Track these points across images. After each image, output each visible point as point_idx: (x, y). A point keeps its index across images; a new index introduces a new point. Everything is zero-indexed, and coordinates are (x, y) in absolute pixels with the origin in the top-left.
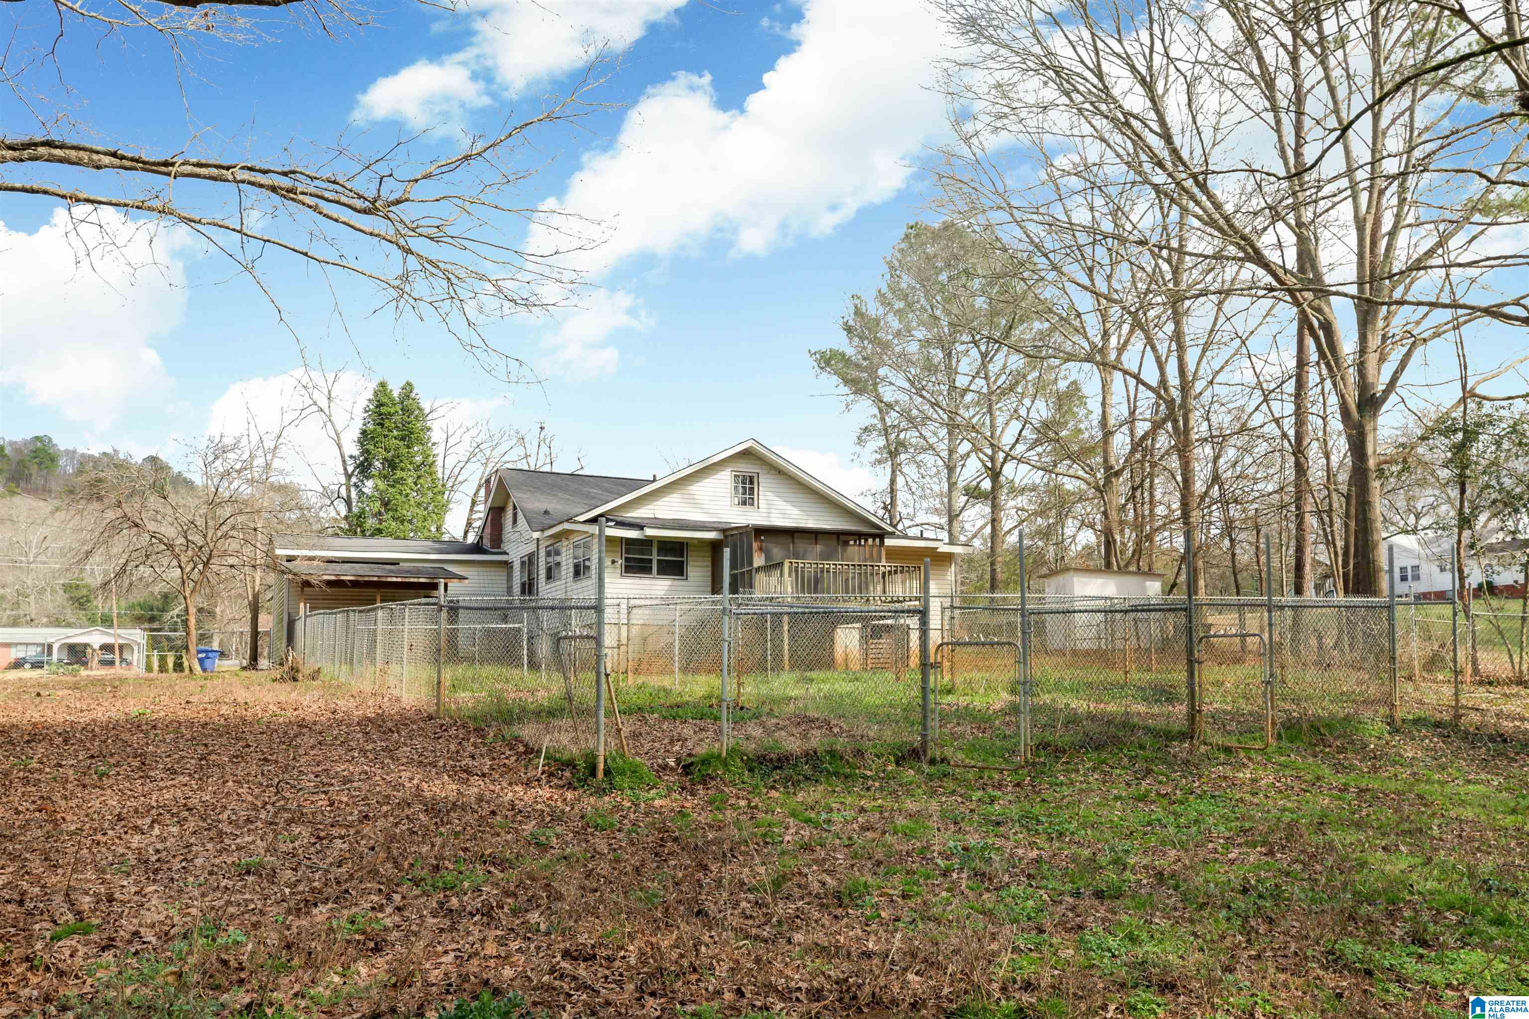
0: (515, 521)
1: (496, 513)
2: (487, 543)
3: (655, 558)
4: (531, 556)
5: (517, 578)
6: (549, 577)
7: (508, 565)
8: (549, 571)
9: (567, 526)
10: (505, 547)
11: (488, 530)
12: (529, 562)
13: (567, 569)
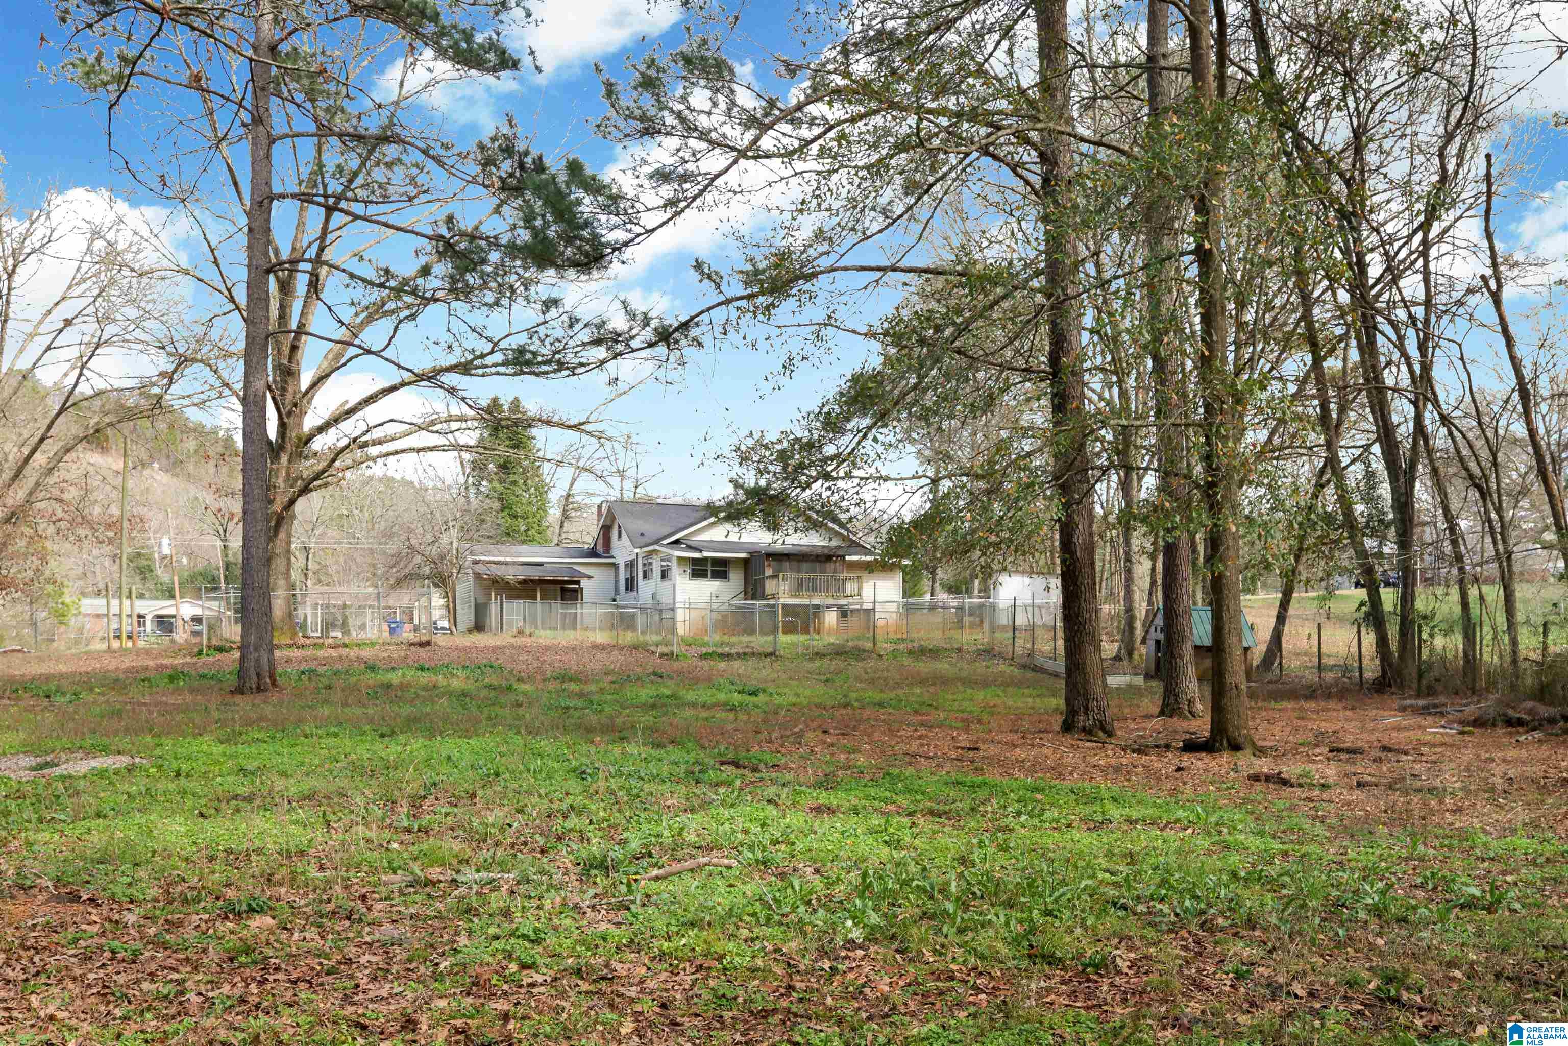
0: (620, 536)
1: (606, 530)
2: (600, 549)
3: (710, 568)
4: (632, 562)
5: (623, 575)
6: (645, 577)
7: (615, 566)
8: (645, 573)
9: (656, 547)
10: (614, 552)
11: (601, 541)
12: (631, 565)
13: (657, 572)
